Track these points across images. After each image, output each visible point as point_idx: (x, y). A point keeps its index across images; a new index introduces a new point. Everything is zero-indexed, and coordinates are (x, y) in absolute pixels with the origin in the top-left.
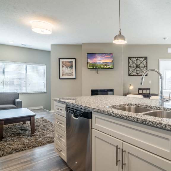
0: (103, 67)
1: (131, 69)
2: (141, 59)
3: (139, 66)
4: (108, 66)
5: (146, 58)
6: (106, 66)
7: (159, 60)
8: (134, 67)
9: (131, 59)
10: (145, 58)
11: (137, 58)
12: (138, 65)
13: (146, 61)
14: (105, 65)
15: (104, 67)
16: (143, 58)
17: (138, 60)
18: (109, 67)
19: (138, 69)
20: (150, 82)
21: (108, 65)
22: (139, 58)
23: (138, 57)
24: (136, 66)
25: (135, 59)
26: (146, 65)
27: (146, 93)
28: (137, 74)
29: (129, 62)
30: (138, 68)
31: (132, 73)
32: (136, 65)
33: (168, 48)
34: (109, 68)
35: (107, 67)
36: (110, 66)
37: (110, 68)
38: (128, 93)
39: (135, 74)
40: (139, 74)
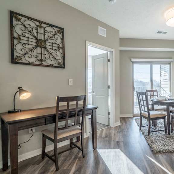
1: (19, 47)
2: (49, 29)
3: (45, 44)
5: (61, 30)
8: (31, 43)
9: (18, 20)
10: (58, 29)
12: (41, 40)
13: (61, 36)
16: (55, 29)
17: (43, 29)
19: (41, 50)
20: (71, 82)
23: (40, 22)
24: (35, 41)
29: (12, 26)
31: (23, 58)
32: (37, 39)
33: (99, 27)
38: (10, 112)
39: (33, 60)
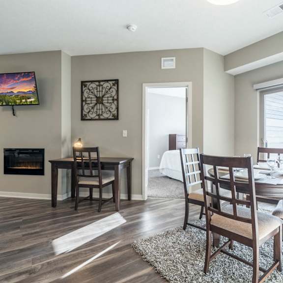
0: (19, 101)
1: (86, 107)
2: (106, 85)
3: (102, 100)
4: (28, 100)
5: (116, 82)
6: (24, 101)
7: (143, 84)
8: (93, 102)
9: (85, 86)
10: (113, 82)
11: (97, 83)
12: (99, 97)
13: (116, 87)
14: (23, 98)
15: (21, 102)
16: (111, 82)
17: (101, 87)
18: (31, 102)
19: (99, 106)
20: (125, 133)
21: (29, 98)
22: (102, 83)
23: (99, 81)
24: (95, 99)
25: (94, 85)
26: (115, 97)
27: (90, 159)
28: (97, 117)
29: (82, 93)
30: (101, 105)
31: (88, 115)
32: (97, 97)
33: (162, 59)
34: (31, 104)
35: (27, 102)
36: (33, 100)
37: (33, 103)
39: (93, 116)
40: (102, 117)
